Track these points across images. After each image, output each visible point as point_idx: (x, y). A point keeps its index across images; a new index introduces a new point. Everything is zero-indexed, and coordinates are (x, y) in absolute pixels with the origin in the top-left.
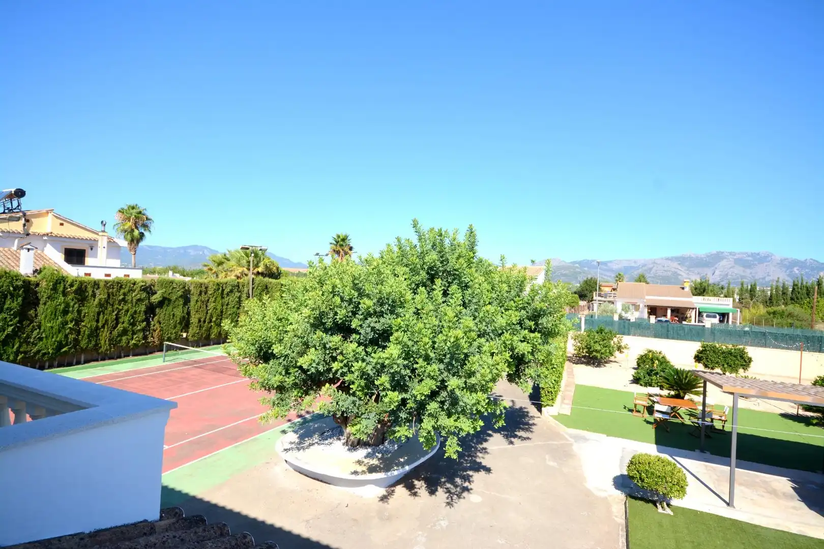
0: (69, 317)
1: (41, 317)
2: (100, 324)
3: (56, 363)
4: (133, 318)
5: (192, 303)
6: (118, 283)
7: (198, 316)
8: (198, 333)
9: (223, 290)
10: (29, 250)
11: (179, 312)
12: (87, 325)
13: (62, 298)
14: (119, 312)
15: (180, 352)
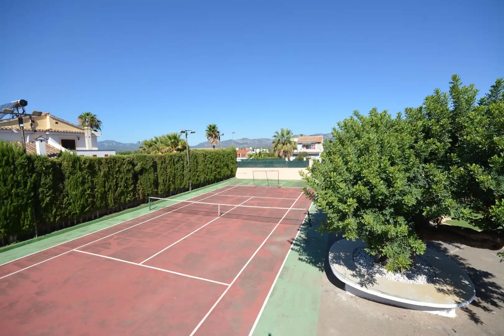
0: (86, 186)
1: (67, 188)
2: (106, 189)
3: (81, 220)
4: (126, 183)
5: (158, 170)
6: (114, 159)
7: (162, 178)
8: (163, 189)
9: (174, 160)
10: (41, 141)
11: (152, 176)
12: (99, 190)
13: (79, 173)
14: (117, 180)
15: (155, 202)
